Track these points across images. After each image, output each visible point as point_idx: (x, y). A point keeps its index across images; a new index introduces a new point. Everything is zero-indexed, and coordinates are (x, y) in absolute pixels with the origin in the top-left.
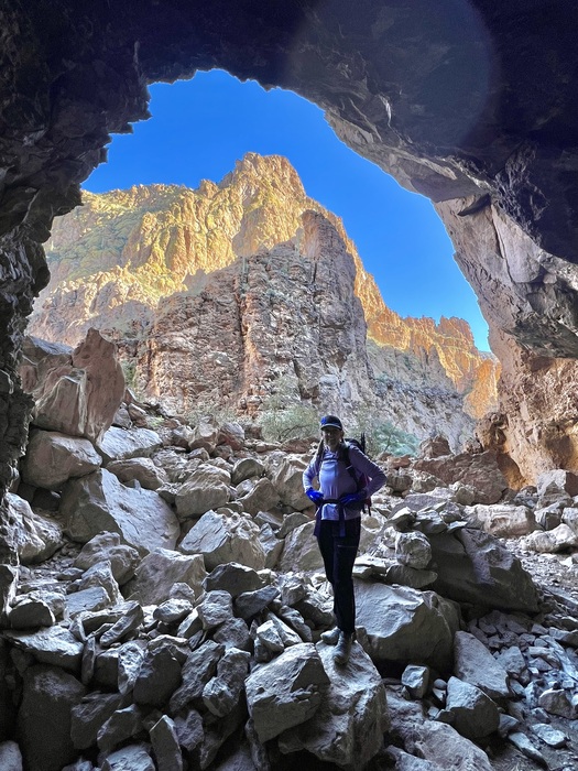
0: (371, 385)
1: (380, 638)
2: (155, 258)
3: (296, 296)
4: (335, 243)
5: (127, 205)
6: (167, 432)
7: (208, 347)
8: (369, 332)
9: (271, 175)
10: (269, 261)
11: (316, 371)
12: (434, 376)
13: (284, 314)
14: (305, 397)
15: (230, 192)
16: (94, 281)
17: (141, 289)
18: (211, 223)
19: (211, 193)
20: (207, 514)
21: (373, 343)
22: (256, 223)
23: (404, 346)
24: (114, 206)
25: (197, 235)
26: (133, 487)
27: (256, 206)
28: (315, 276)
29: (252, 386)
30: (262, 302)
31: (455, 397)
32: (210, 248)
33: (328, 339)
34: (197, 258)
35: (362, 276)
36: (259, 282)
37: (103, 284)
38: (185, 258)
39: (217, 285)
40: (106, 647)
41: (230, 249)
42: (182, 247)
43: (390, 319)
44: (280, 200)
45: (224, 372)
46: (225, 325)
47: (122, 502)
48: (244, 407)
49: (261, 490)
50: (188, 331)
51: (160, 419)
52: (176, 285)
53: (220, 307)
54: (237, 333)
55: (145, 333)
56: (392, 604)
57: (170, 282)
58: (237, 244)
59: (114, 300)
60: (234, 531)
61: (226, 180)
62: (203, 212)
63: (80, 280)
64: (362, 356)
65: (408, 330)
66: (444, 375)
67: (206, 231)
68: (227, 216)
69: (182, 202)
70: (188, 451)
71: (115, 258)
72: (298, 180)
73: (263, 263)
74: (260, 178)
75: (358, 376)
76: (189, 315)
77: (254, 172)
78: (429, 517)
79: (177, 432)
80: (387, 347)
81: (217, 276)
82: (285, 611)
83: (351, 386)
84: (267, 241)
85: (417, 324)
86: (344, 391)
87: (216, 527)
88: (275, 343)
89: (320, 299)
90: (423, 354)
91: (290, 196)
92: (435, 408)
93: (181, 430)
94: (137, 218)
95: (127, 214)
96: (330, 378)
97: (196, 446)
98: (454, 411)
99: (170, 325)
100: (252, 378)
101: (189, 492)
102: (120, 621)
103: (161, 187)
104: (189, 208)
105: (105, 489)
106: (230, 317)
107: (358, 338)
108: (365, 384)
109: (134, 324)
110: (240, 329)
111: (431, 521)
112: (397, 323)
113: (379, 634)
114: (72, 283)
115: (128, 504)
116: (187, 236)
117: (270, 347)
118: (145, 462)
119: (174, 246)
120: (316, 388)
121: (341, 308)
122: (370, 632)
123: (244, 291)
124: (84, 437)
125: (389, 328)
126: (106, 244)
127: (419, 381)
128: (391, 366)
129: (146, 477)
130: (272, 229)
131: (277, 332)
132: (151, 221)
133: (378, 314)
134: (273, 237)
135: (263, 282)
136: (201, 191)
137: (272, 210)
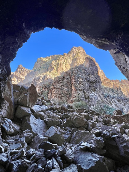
0: (103, 96)
1: (85, 169)
2: (54, 69)
3: (84, 76)
4: (93, 64)
5: (49, 59)
6: (50, 106)
7: (64, 87)
8: (102, 83)
9: (79, 51)
10: (77, 68)
11: (89, 93)
12: (120, 94)
13: (81, 80)
14: (86, 99)
15: (70, 55)
16: (42, 75)
17: (51, 76)
18: (66, 62)
19: (66, 55)
20: (52, 127)
21: (103, 86)
22: (75, 61)
23: (111, 87)
24: (47, 60)
25: (63, 64)
26: (38, 119)
27: (75, 57)
28: (88, 71)
29: (74, 96)
30: (76, 77)
31: (126, 99)
32: (65, 67)
33: (91, 85)
34: (63, 69)
35: (100, 71)
36: (75, 73)
37: (44, 75)
38: (60, 69)
39: (66, 74)
40: (13, 160)
41: (70, 67)
42: (60, 67)
43: (107, 80)
44: (80, 56)
45: (67, 93)
46: (68, 83)
47: (34, 122)
48: (72, 101)
49: (68, 121)
50: (60, 84)
51: (49, 103)
52: (58, 75)
53: (67, 79)
54: (70, 84)
55: (51, 85)
56: (90, 159)
57: (57, 74)
58: (71, 65)
59: (46, 78)
60: (57, 132)
61: (69, 53)
62: (64, 59)
63: (40, 75)
64: (100, 89)
65: (112, 83)
66: (123, 94)
67: (65, 63)
68: (69, 60)
69: (60, 58)
70: (54, 111)
71: (47, 70)
72: (84, 51)
73: (76, 69)
74: (76, 52)
75: (100, 94)
76: (60, 81)
77: (75, 50)
78: (106, 133)
79: (52, 107)
80: (107, 87)
81: (66, 72)
82: (57, 157)
83: (98, 96)
84: (78, 64)
85: (115, 81)
86: (96, 97)
87: (53, 130)
88: (79, 87)
89: (89, 76)
90: (117, 88)
91: (83, 54)
92: (121, 102)
93: (53, 106)
94: (51, 62)
95: (49, 61)
96: (92, 94)
97: (55, 110)
98: (126, 103)
99: (56, 83)
100: (73, 94)
101: (50, 121)
102: (18, 154)
103: (56, 55)
104: (61, 59)
105: (31, 119)
106: (69, 81)
107: (100, 85)
108: (101, 96)
109: (49, 83)
110: (71, 83)
111: (106, 134)
112: (109, 81)
113: (84, 168)
114: (38, 75)
115: (36, 123)
116: (61, 64)
117: (78, 87)
118: (42, 113)
119: (58, 67)
120: (89, 97)
121: (94, 78)
122: (82, 167)
123: (72, 75)
124: (28, 107)
125: (107, 82)
126: (45, 67)
127: (116, 95)
128: (108, 91)
129: (41, 117)
130: (79, 62)
131: (79, 84)
132: (54, 62)
133: (104, 79)
134: (79, 63)
135: (76, 73)
136: (64, 55)
137: (79, 58)
